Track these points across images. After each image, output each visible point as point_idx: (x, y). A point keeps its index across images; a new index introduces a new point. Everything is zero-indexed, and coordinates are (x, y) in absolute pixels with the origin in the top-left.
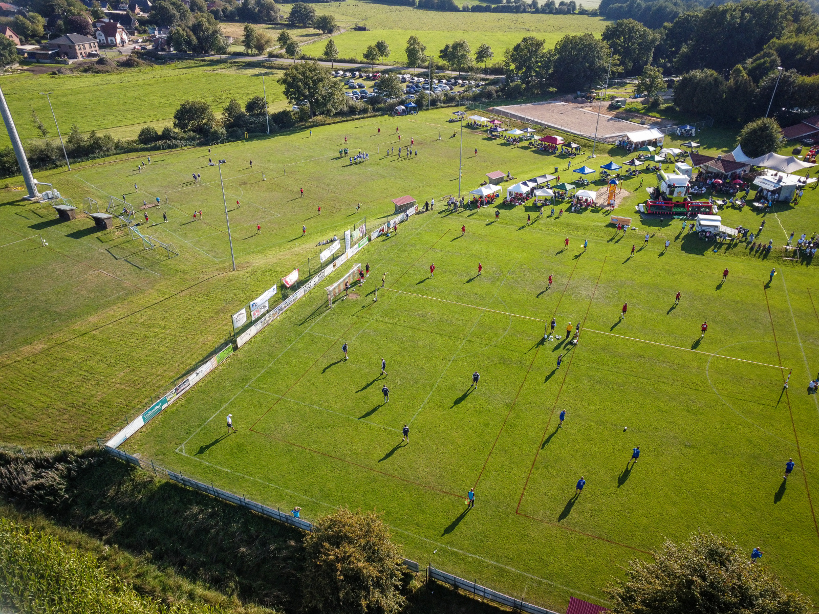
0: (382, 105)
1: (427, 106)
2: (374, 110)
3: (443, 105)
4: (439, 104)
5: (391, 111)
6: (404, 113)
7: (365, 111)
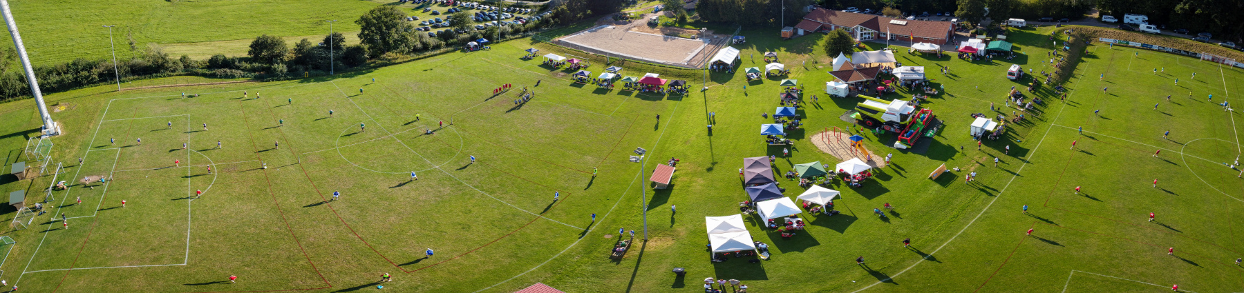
0: (455, 40)
1: (497, 39)
2: (447, 45)
3: (512, 37)
4: (507, 36)
5: (463, 46)
6: (476, 48)
7: (437, 47)
